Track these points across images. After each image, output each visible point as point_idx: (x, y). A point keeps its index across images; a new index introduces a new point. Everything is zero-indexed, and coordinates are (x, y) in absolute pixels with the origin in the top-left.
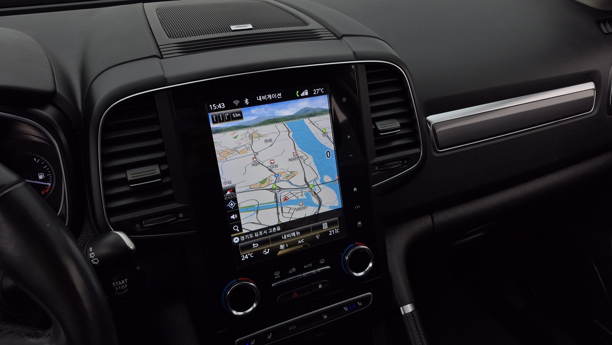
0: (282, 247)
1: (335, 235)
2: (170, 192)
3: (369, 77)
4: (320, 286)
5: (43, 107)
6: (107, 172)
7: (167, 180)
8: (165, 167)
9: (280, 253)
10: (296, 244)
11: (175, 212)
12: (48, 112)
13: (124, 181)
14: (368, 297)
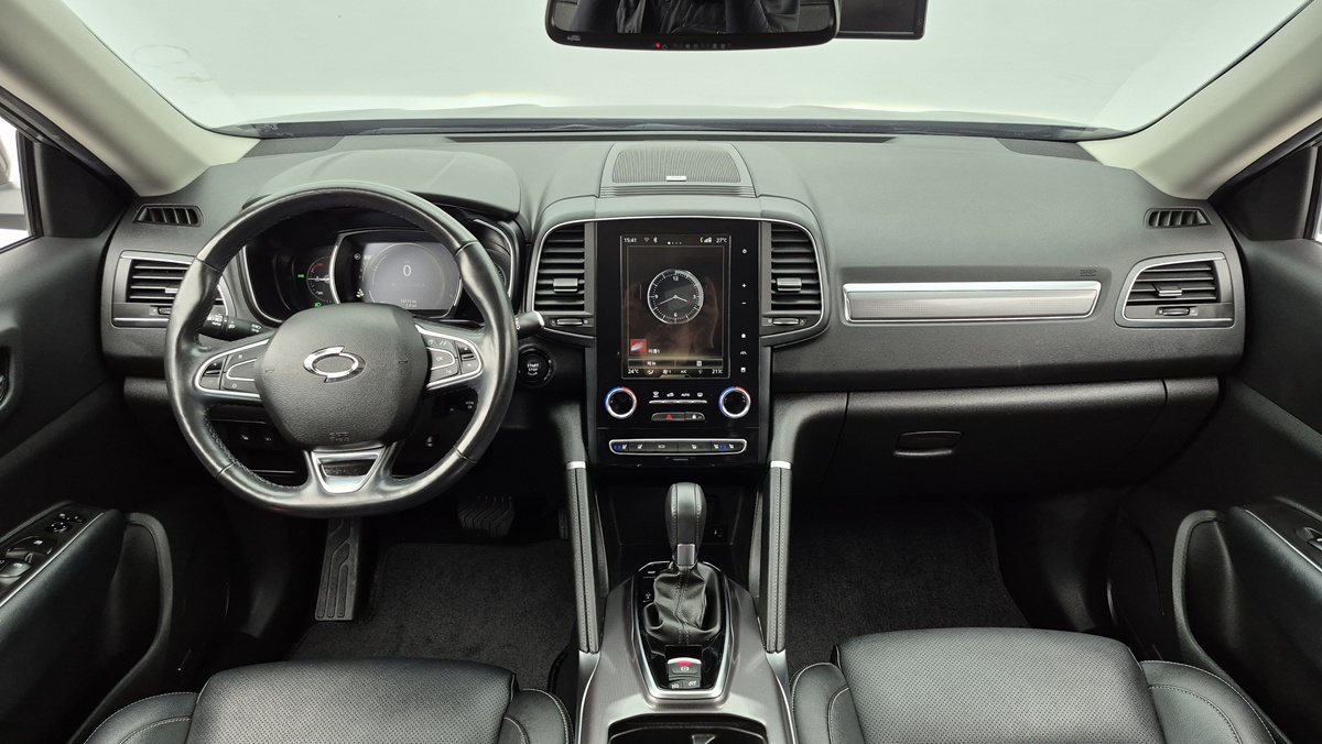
0: (665, 372)
1: (717, 375)
2: (581, 303)
3: (774, 234)
4: (694, 417)
5: (508, 221)
6: (540, 277)
7: (581, 292)
8: (582, 282)
9: (662, 377)
10: (678, 372)
11: (582, 318)
12: (512, 227)
13: (550, 287)
14: (742, 444)
